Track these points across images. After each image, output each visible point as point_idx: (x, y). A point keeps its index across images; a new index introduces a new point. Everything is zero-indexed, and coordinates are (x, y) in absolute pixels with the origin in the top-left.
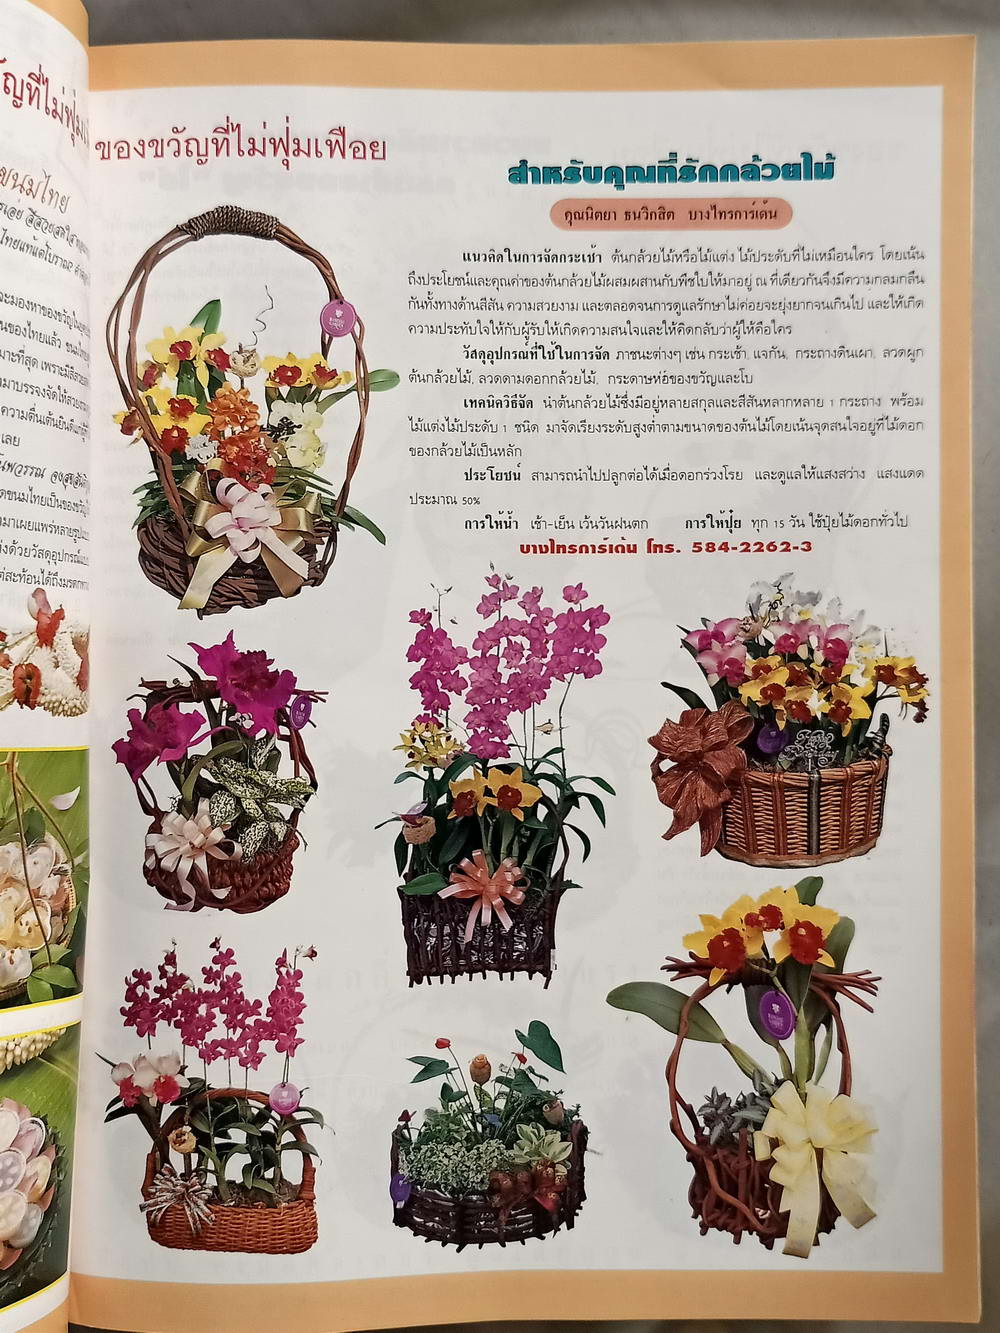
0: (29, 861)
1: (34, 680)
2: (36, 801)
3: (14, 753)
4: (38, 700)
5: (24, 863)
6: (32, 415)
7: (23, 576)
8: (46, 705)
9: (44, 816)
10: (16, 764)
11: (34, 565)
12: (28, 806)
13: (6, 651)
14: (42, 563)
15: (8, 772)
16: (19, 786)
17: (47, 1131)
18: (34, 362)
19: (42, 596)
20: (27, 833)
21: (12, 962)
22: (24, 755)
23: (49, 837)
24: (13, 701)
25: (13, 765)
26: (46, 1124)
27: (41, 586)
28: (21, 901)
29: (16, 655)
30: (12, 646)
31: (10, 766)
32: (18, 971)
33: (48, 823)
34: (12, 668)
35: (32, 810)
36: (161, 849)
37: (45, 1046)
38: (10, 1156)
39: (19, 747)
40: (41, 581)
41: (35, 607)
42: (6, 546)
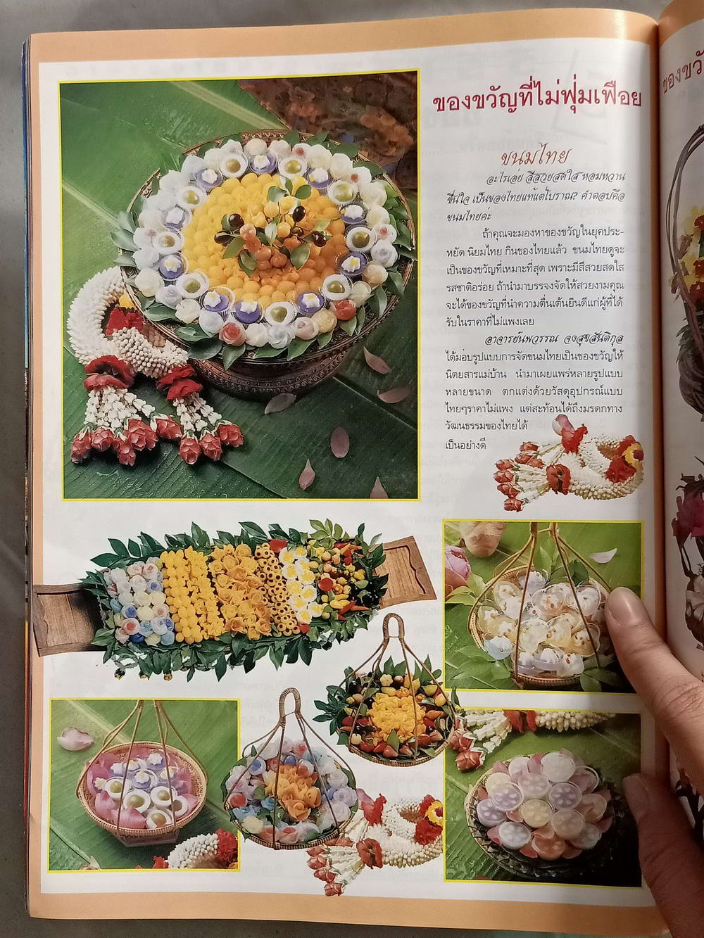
0: (579, 596)
1: (564, 475)
2: (578, 556)
3: (554, 524)
4: (569, 488)
5: (576, 598)
6: (543, 302)
7: (547, 408)
8: (577, 492)
9: (586, 566)
10: (558, 531)
11: (555, 400)
12: (572, 559)
13: (539, 457)
14: (563, 397)
15: (552, 536)
16: (562, 545)
17: (601, 779)
18: (542, 268)
19: (564, 420)
20: (574, 577)
21: (568, 662)
22: (562, 525)
23: (592, 580)
24: (549, 489)
25: (555, 531)
26: (599, 774)
27: (562, 413)
28: (577, 622)
29: (547, 459)
30: (544, 454)
31: (553, 531)
32: (573, 668)
33: (590, 571)
34: (545, 468)
35: (575, 562)
36: (695, 602)
37: (596, 722)
38: (568, 786)
39: (558, 519)
40: (562, 409)
41: (559, 428)
42: (531, 390)
